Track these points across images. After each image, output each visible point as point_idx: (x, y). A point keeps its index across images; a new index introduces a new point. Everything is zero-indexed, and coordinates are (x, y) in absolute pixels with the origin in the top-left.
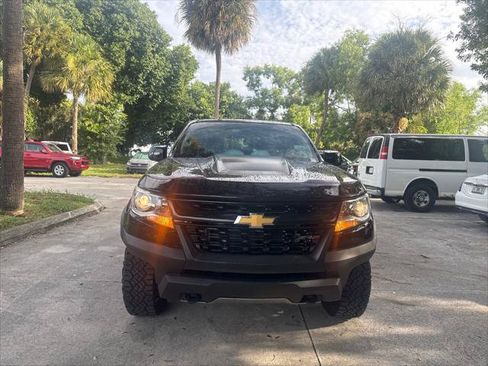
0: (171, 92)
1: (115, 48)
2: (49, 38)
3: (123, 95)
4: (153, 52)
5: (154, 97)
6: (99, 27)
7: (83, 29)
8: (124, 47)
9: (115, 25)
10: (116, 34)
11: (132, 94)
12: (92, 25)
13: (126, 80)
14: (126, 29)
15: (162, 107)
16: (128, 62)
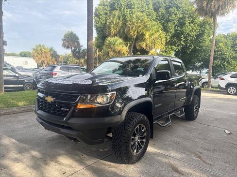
0: (200, 42)
1: (170, 25)
2: (139, 26)
3: (173, 47)
4: (189, 23)
5: (190, 46)
6: (163, 17)
7: (156, 19)
8: (174, 23)
9: (170, 14)
10: (170, 18)
11: (178, 46)
12: (160, 16)
13: (175, 39)
14: (176, 14)
15: (194, 51)
16: (176, 30)
